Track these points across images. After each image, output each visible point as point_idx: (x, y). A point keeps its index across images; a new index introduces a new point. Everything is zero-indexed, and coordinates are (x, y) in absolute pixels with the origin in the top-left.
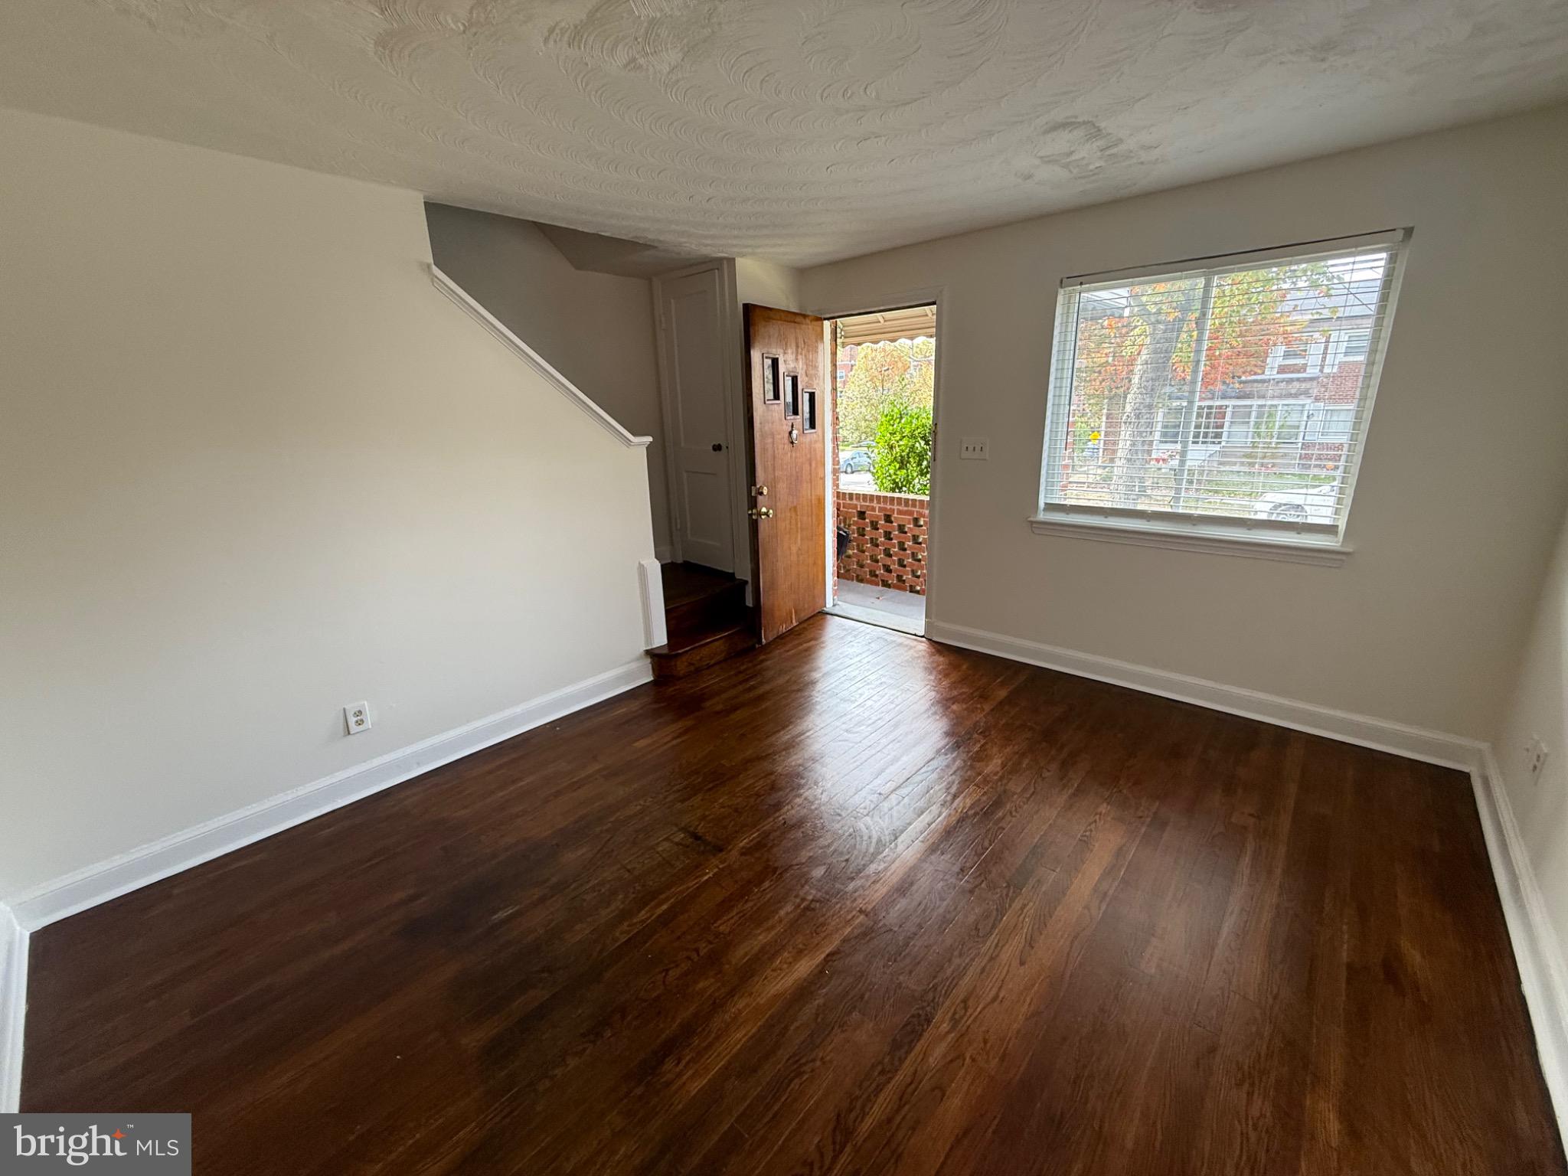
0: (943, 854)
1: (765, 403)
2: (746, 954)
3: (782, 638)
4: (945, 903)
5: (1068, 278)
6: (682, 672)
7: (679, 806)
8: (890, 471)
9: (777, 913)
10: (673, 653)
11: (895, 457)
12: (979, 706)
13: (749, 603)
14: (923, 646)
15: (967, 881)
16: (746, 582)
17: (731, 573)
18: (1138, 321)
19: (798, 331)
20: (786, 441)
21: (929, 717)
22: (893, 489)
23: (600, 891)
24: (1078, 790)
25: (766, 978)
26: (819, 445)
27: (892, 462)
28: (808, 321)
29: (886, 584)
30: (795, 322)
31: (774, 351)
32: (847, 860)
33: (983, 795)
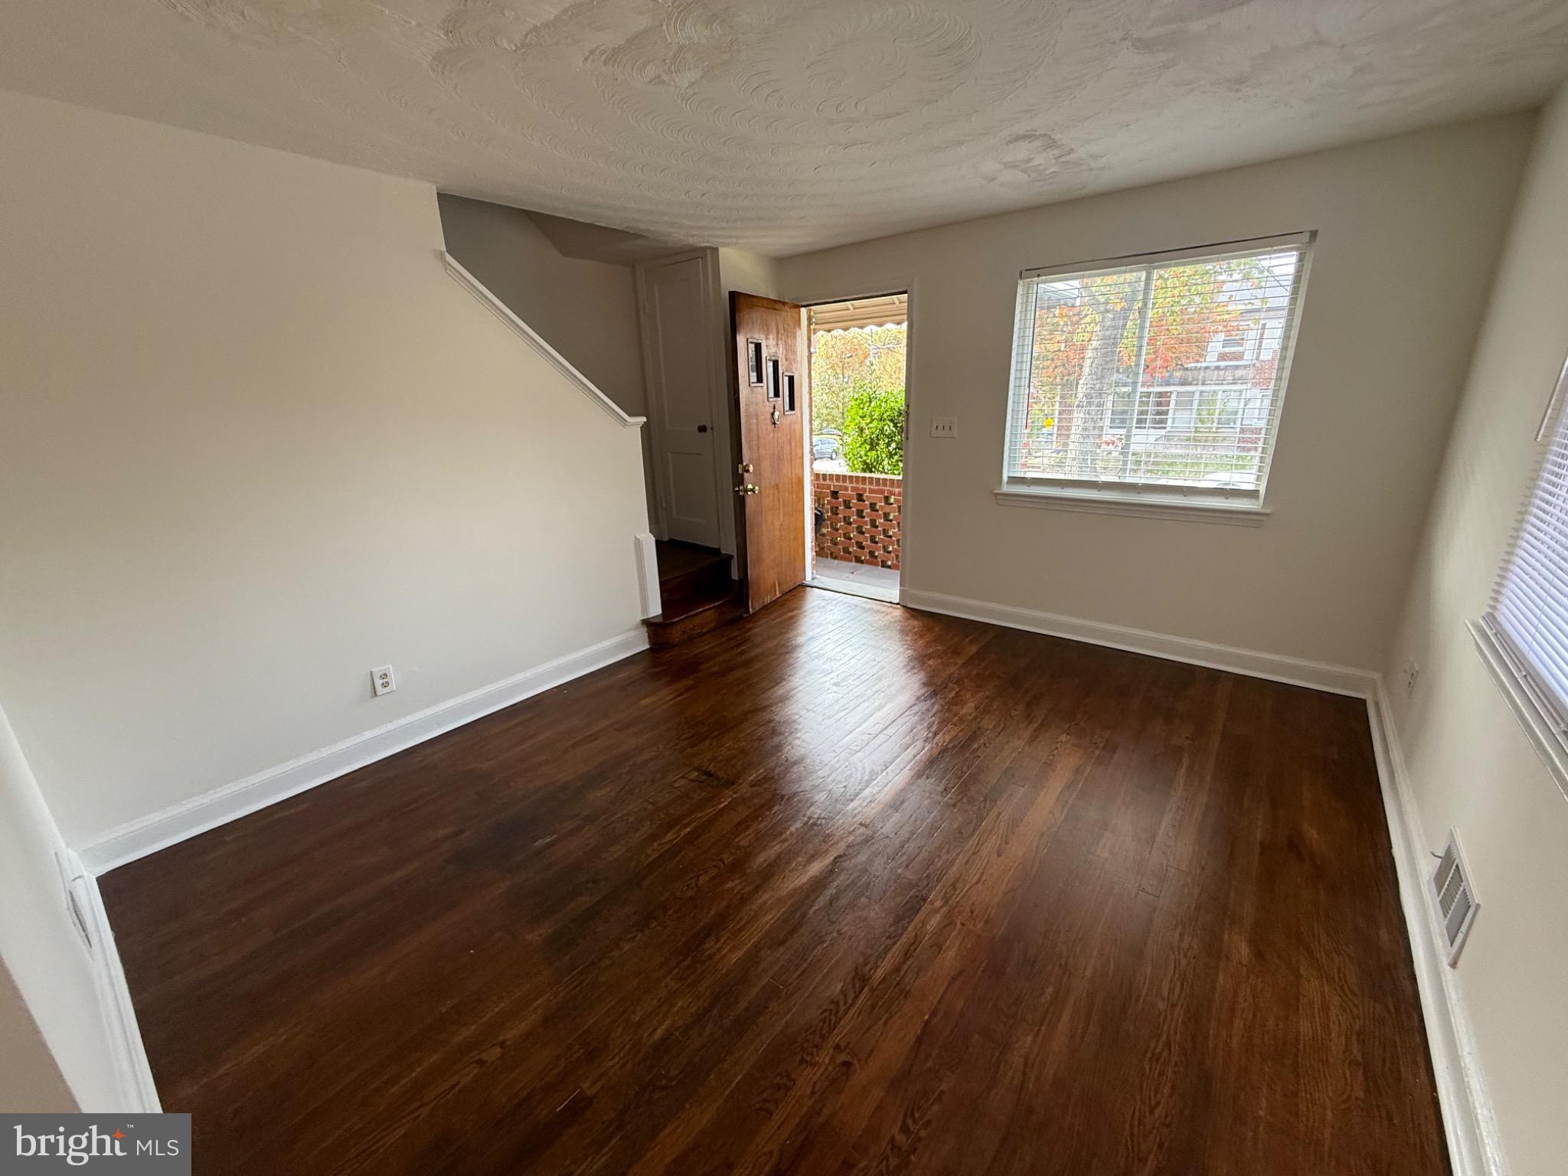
0: (927, 778)
1: (750, 385)
2: (765, 861)
3: (767, 609)
4: (932, 815)
5: (1027, 270)
6: (677, 640)
7: (689, 751)
8: (861, 453)
9: (788, 829)
10: (668, 621)
11: (865, 440)
12: (952, 660)
13: (735, 576)
14: (898, 613)
15: (950, 798)
16: (732, 557)
17: (716, 549)
18: (1088, 310)
19: (778, 317)
20: (769, 421)
21: (908, 671)
22: (864, 470)
23: (628, 820)
24: (1041, 724)
25: (784, 877)
26: (797, 426)
27: (862, 444)
28: (787, 308)
29: (858, 560)
30: (775, 309)
31: (757, 336)
32: (845, 787)
33: (960, 731)
